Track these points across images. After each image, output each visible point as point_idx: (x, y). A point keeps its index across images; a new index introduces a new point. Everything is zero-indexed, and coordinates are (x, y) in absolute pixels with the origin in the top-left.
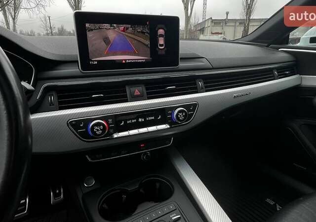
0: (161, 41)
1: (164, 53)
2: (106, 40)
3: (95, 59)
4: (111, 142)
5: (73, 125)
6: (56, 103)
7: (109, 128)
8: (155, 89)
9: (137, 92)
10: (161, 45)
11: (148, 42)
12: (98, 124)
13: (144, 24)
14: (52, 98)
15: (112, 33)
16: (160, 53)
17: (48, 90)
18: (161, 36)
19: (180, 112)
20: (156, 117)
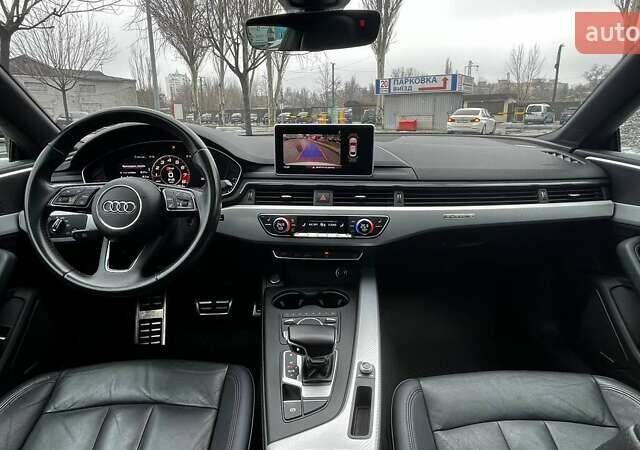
0: (353, 149)
1: (355, 160)
2: (299, 148)
3: (288, 165)
4: (292, 240)
5: (262, 219)
6: (253, 199)
7: (291, 227)
8: (343, 196)
9: (323, 198)
10: (353, 153)
11: (339, 150)
12: (281, 221)
13: (336, 133)
14: (251, 195)
15: (305, 141)
16: (351, 160)
17: (249, 187)
18: (353, 144)
19: (363, 222)
20: (339, 225)
